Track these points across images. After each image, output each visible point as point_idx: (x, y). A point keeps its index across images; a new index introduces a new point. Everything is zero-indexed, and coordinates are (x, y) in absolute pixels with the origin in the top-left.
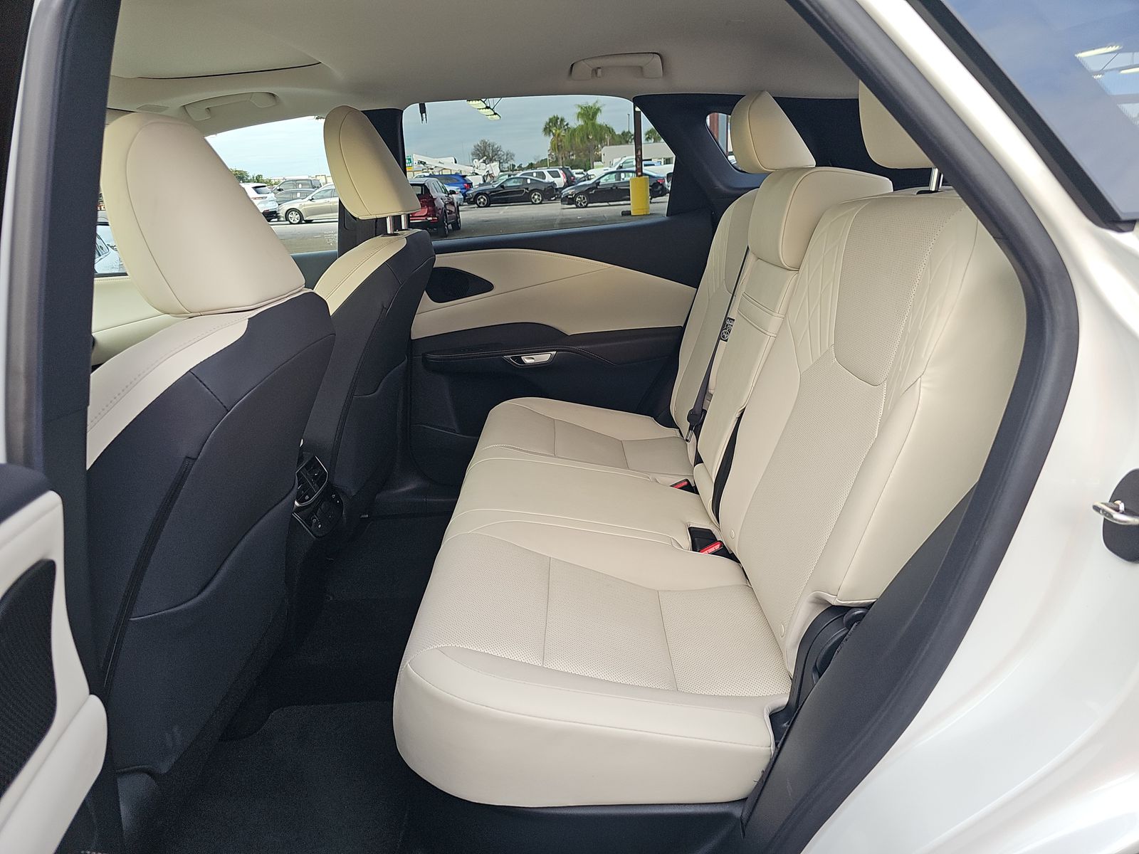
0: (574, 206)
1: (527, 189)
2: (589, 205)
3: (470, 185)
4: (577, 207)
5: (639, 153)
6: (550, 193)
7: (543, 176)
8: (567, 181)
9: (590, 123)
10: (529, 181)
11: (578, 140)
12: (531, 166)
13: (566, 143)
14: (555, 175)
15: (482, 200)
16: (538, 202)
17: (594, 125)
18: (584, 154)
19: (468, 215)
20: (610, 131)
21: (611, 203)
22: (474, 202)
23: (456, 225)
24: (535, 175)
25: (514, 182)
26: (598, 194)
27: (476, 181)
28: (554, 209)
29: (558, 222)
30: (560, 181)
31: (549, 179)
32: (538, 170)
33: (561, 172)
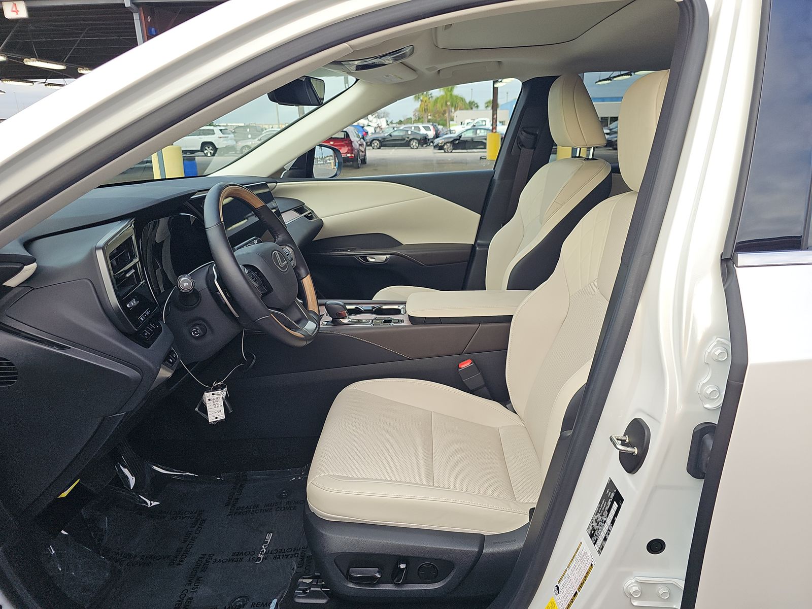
0: (443, 151)
1: (408, 138)
2: (454, 151)
3: (367, 133)
4: (445, 152)
5: (495, 116)
6: (424, 141)
7: (419, 130)
8: (436, 134)
9: (449, 93)
10: (409, 133)
11: (439, 105)
12: (400, 122)
13: (430, 106)
14: (427, 129)
15: (376, 144)
16: (415, 147)
17: (451, 95)
18: (439, 115)
19: (372, 154)
20: (462, 99)
21: (469, 151)
22: (370, 145)
23: (364, 161)
24: (413, 128)
25: (399, 133)
26: (459, 143)
27: (370, 130)
28: (428, 152)
29: (435, 162)
30: (431, 134)
31: (423, 131)
32: (416, 125)
33: (431, 127)
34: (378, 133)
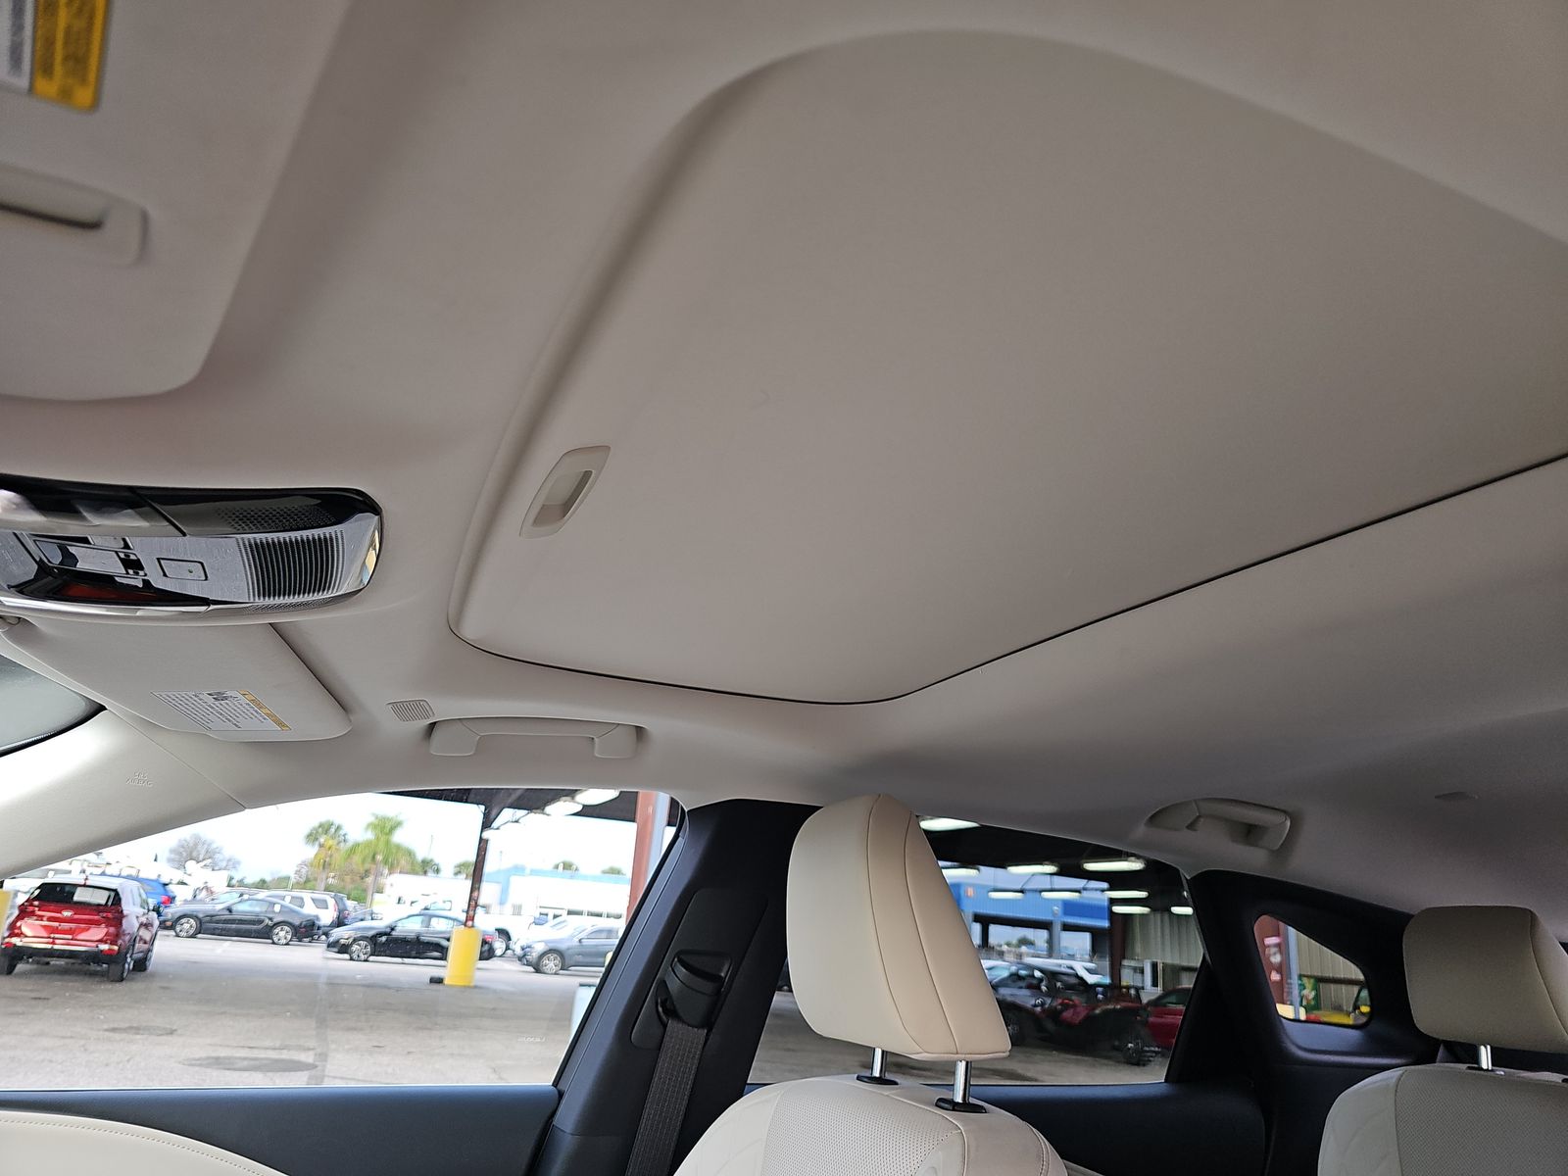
0: (347, 956)
1: (271, 919)
2: (372, 958)
3: (171, 899)
4: (351, 959)
5: (475, 894)
6: (306, 931)
7: (301, 902)
8: (338, 918)
9: (383, 838)
10: (277, 908)
11: (357, 859)
12: (262, 884)
13: (338, 859)
14: (322, 904)
15: (186, 926)
16: (284, 941)
17: (388, 842)
18: (352, 879)
19: (167, 949)
20: (410, 853)
21: (406, 960)
22: (172, 927)
23: (141, 965)
24: (288, 899)
25: (251, 905)
26: (390, 944)
27: (182, 894)
28: (312, 957)
29: (323, 980)
30: (326, 917)
31: (309, 910)
32: (297, 893)
33: (331, 902)
34: (202, 901)
